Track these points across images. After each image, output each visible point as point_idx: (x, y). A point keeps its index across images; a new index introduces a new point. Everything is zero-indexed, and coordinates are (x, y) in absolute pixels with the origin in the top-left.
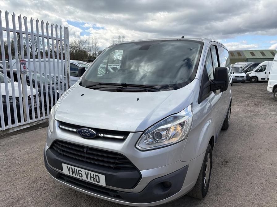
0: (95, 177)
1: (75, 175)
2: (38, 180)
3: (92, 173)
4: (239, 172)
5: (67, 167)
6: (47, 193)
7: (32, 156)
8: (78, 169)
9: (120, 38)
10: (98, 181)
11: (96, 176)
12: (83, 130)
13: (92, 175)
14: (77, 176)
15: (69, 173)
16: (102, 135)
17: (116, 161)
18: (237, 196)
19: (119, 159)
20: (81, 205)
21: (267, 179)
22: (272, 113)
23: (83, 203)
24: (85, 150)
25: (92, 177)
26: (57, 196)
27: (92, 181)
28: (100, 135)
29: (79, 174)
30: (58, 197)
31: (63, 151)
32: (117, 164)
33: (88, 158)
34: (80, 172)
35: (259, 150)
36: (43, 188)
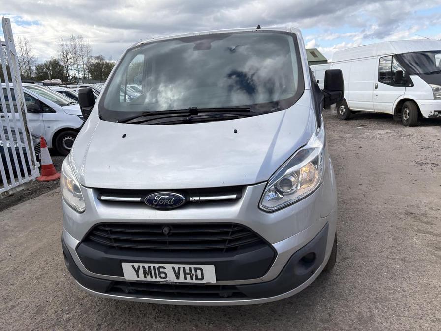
0: (193, 272)
1: (152, 277)
2: (45, 307)
3: (187, 267)
4: (353, 222)
5: (133, 267)
6: (78, 324)
7: (5, 268)
8: (157, 265)
9: (73, 39)
10: (200, 277)
11: (196, 269)
12: (157, 197)
13: (189, 269)
14: (156, 277)
15: (138, 276)
16: (197, 198)
17: (229, 238)
18: (370, 255)
19: (234, 233)
20: (152, 327)
21: (391, 224)
22: (348, 136)
23: (154, 323)
24: (166, 230)
25: (188, 274)
26: (99, 325)
27: (189, 280)
28: (191, 199)
29: (159, 275)
30: (102, 326)
31: (117, 241)
32: (231, 241)
33: (172, 243)
34: (162, 270)
35: (360, 187)
36: (65, 318)
